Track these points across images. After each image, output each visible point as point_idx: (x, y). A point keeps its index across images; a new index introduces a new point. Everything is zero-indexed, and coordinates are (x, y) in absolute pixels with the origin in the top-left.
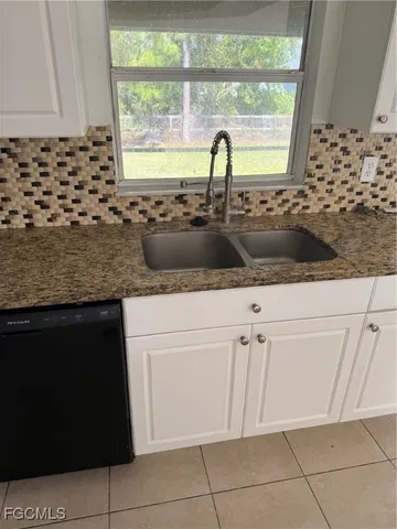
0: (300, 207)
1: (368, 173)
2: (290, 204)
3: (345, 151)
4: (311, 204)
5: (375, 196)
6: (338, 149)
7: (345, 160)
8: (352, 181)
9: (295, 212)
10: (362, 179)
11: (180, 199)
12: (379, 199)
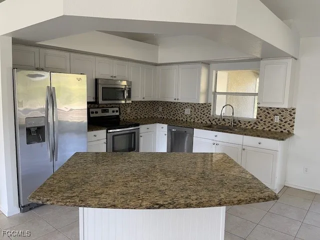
0: (255, 127)
1: (277, 120)
2: (252, 126)
3: (268, 113)
4: (259, 127)
5: (281, 128)
6: (266, 112)
7: (269, 116)
8: (272, 122)
9: (254, 128)
10: (275, 122)
11: (224, 120)
12: (283, 129)
